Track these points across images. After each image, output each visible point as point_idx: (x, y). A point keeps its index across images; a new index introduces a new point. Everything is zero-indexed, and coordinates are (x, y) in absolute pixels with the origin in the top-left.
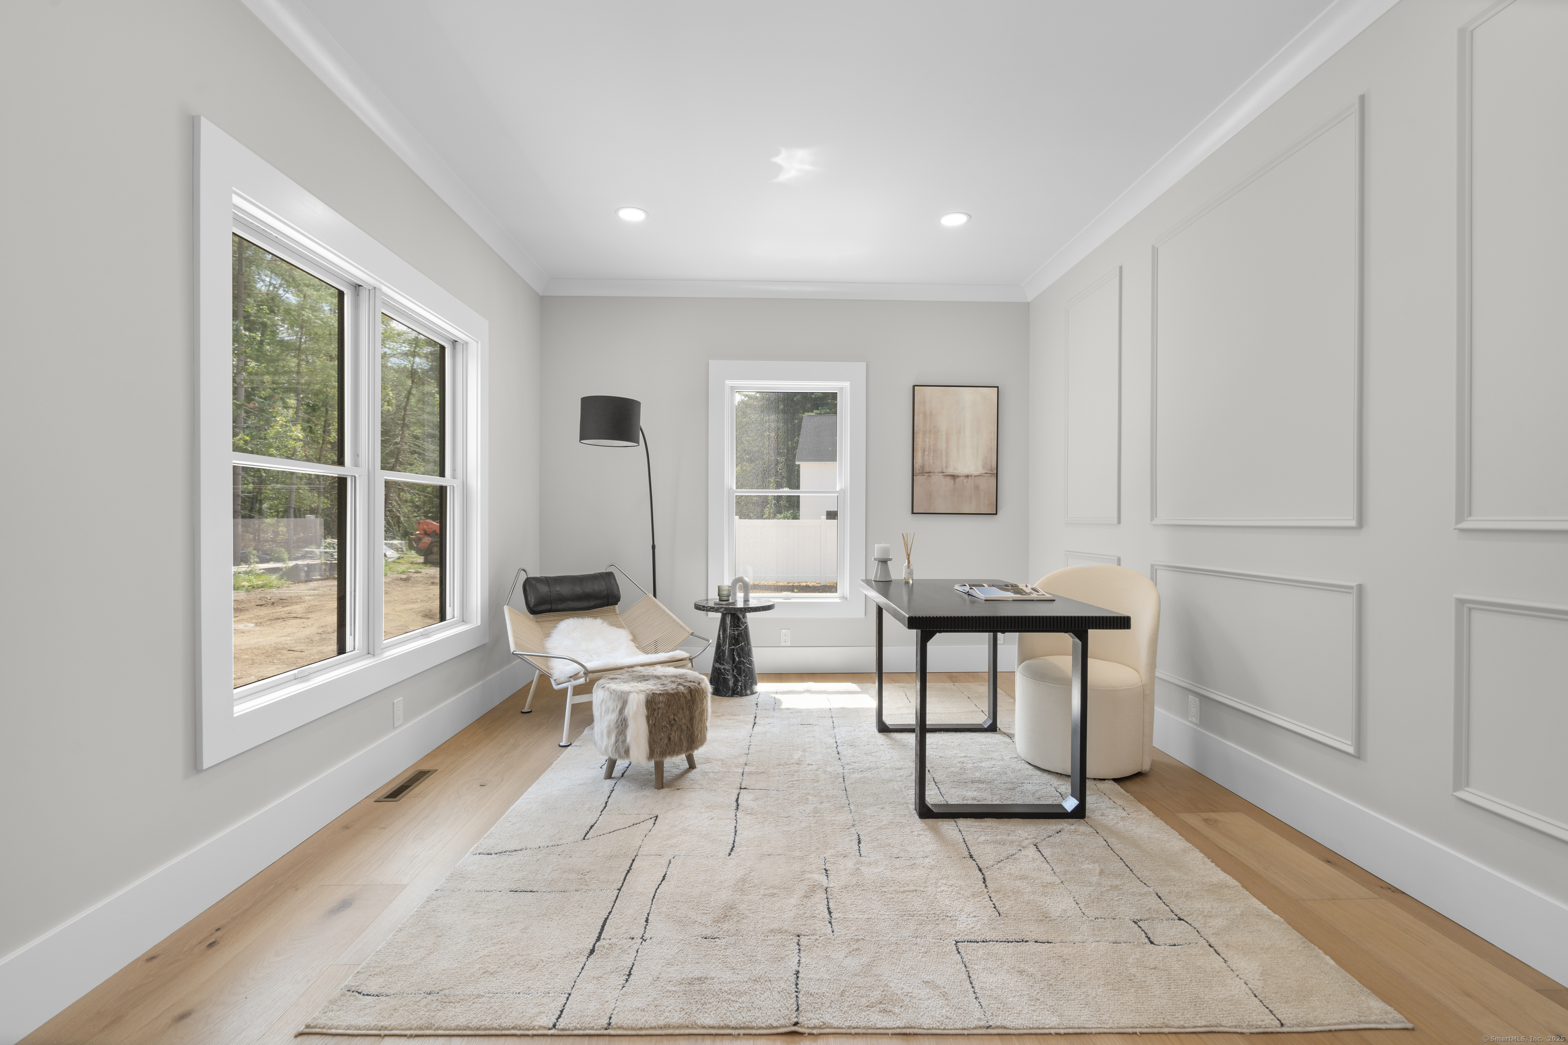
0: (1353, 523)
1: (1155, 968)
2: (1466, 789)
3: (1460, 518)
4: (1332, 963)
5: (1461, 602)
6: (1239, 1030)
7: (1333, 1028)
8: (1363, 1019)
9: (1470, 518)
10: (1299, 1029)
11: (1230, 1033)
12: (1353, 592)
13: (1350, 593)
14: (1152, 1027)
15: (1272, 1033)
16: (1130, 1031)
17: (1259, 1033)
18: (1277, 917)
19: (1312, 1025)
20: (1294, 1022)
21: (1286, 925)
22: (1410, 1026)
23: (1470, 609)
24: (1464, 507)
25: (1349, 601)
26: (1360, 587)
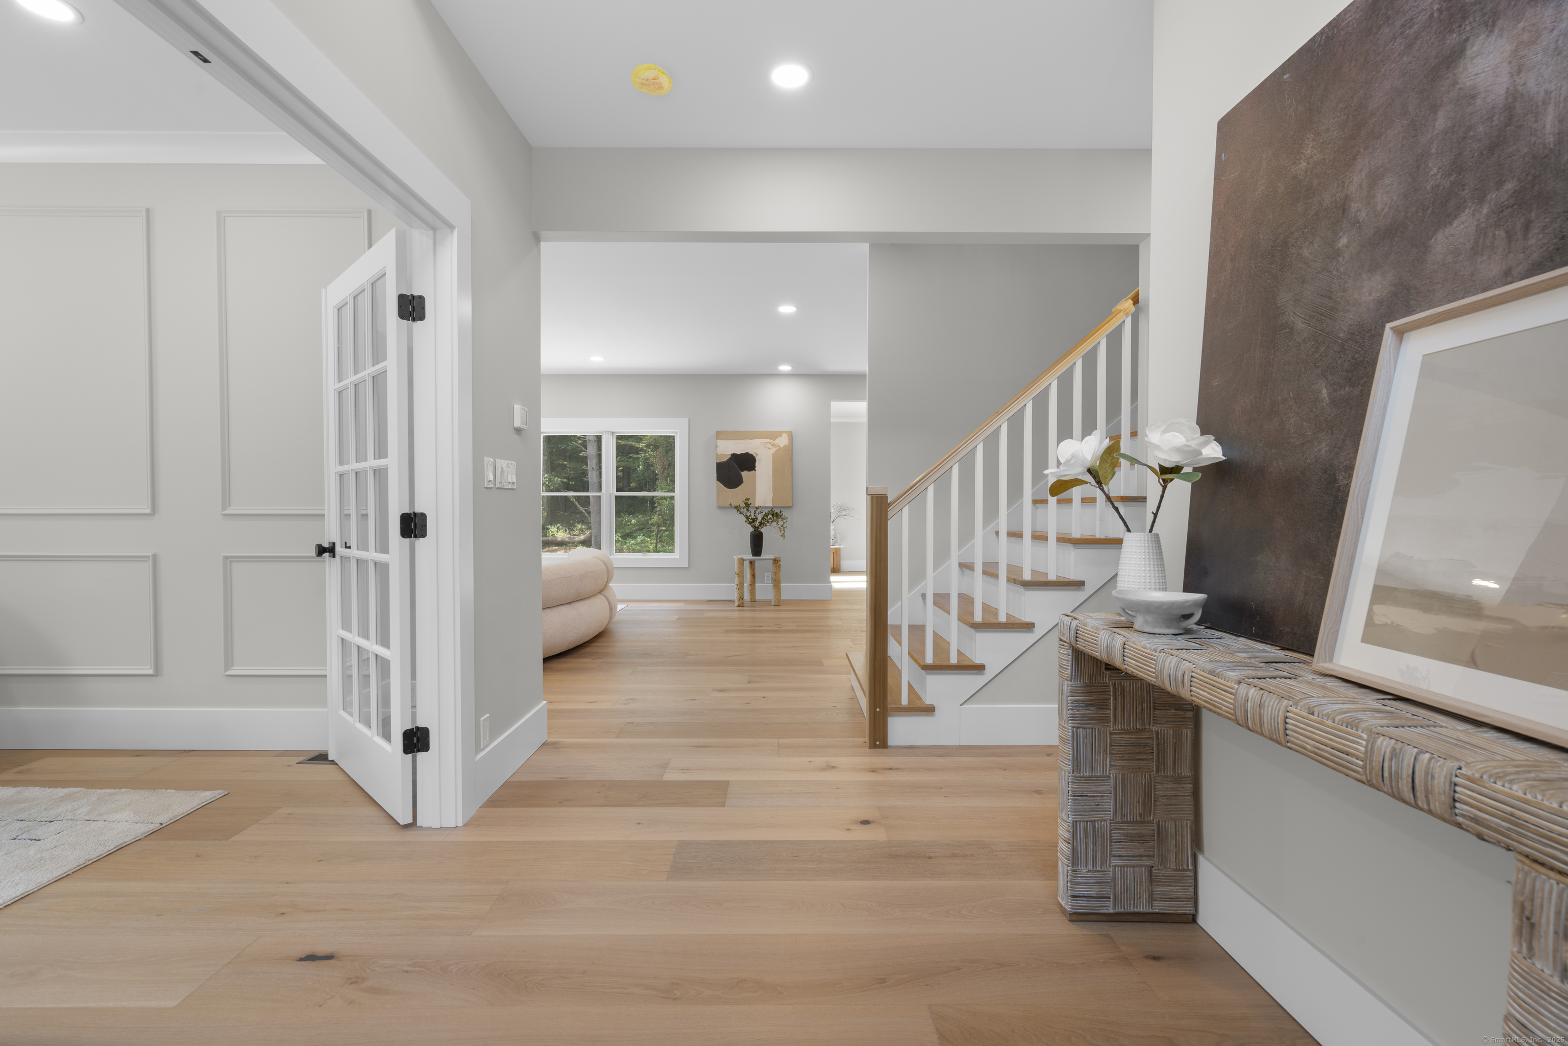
0: (148, 511)
1: (55, 847)
2: (232, 668)
3: (224, 508)
4: (173, 791)
5: (226, 558)
6: (137, 839)
7: (190, 812)
8: (203, 801)
9: (230, 508)
10: (172, 821)
11: (132, 843)
12: (149, 560)
13: (147, 561)
14: (79, 866)
15: (157, 830)
16: (64, 875)
17: (150, 834)
18: (124, 790)
19: (178, 816)
20: (168, 819)
21: (132, 791)
22: (226, 793)
23: (231, 562)
24: (226, 501)
25: (147, 567)
26: (155, 556)
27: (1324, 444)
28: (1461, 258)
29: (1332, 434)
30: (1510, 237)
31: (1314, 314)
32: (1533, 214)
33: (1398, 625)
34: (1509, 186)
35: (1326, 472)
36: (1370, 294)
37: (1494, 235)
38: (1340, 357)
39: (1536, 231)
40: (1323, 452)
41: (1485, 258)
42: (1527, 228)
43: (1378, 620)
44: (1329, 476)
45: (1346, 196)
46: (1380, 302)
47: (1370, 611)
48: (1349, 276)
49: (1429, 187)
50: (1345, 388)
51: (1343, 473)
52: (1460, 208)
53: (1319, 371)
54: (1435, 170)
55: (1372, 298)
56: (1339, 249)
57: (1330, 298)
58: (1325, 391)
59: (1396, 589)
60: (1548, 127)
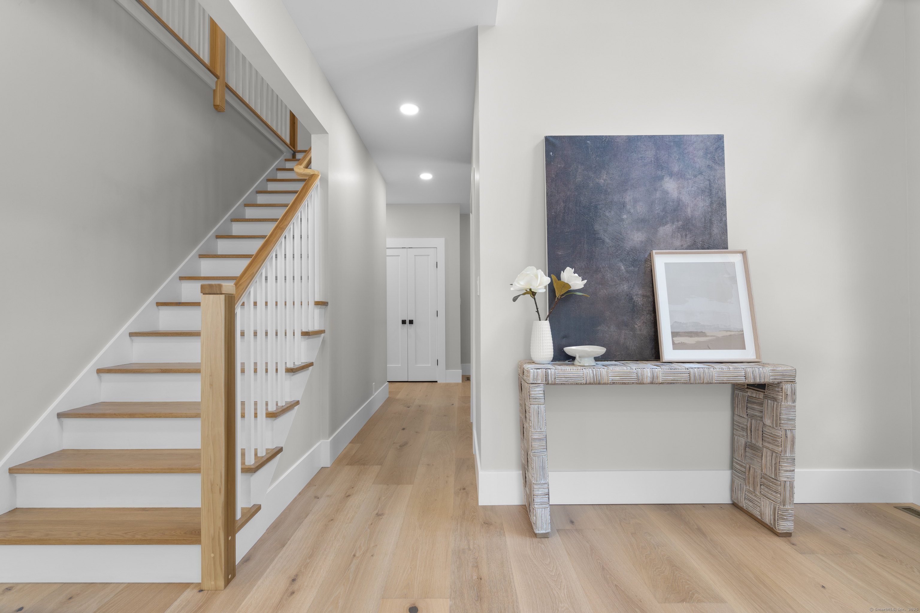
27: (625, 286)
28: (668, 237)
29: (629, 282)
30: (682, 237)
31: (614, 238)
32: (687, 232)
33: (683, 342)
34: (680, 223)
35: (628, 296)
36: (638, 238)
37: (677, 234)
38: (628, 256)
39: (689, 237)
40: (625, 288)
41: (675, 239)
42: (686, 235)
43: (676, 342)
44: (630, 297)
45: (624, 202)
46: (642, 242)
47: (672, 340)
48: (628, 229)
49: (656, 212)
50: (631, 267)
51: (635, 296)
52: (667, 223)
53: (619, 259)
54: (658, 208)
55: (638, 240)
56: (623, 219)
57: (621, 235)
58: (622, 267)
59: (679, 332)
60: (689, 212)
